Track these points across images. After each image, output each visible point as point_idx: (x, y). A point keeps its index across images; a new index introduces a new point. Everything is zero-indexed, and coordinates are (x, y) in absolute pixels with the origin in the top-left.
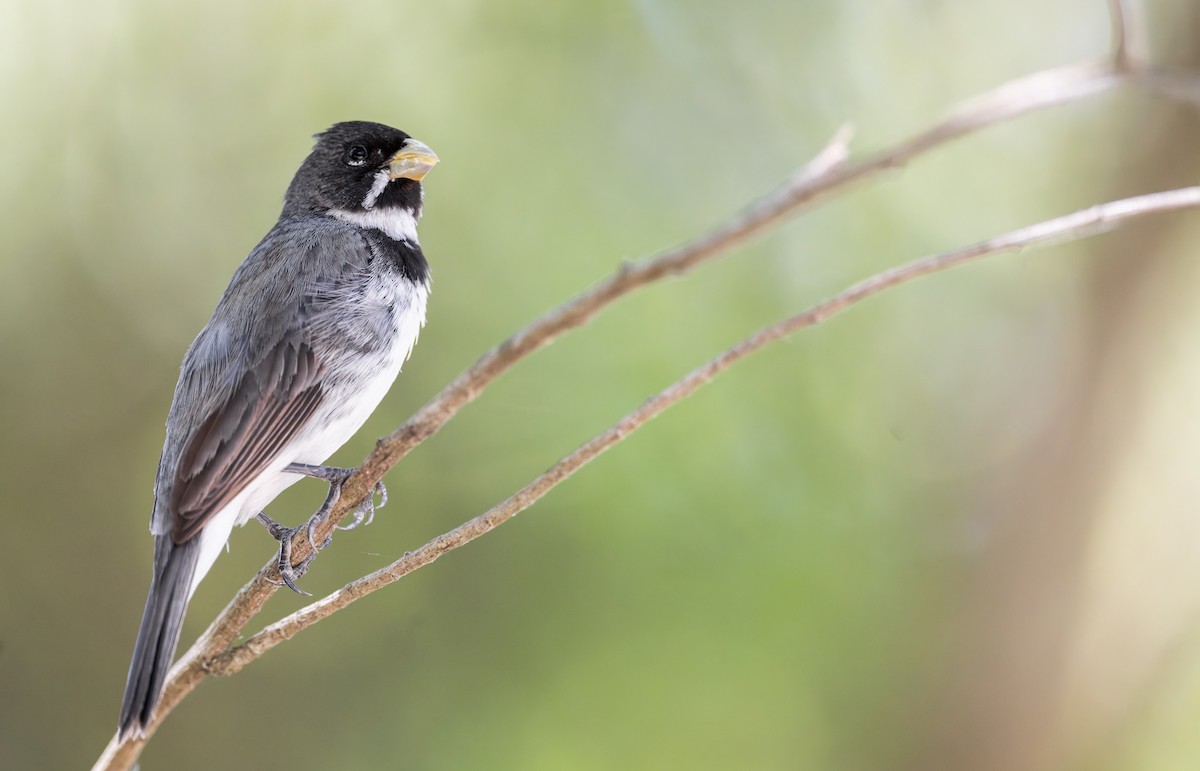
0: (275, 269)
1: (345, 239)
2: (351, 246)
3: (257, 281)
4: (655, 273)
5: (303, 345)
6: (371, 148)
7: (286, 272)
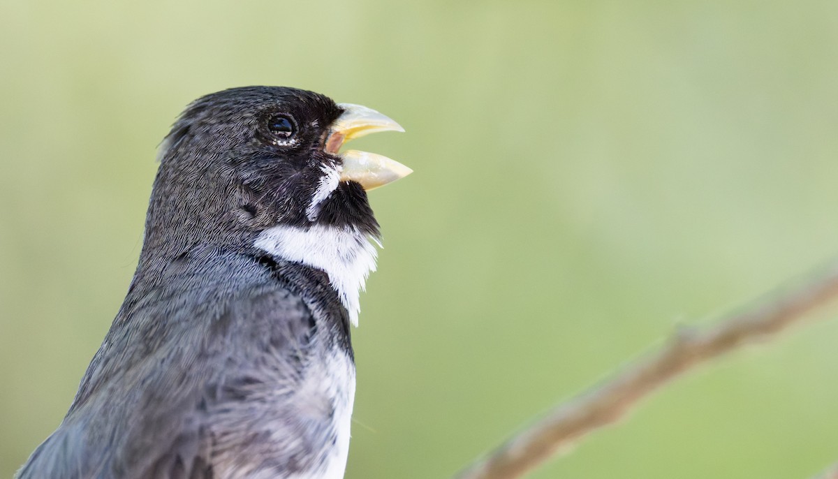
0: (161, 353)
1: (271, 303)
2: (280, 314)
3: (132, 372)
4: (727, 340)
5: (198, 461)
6: (303, 119)
7: (179, 356)
